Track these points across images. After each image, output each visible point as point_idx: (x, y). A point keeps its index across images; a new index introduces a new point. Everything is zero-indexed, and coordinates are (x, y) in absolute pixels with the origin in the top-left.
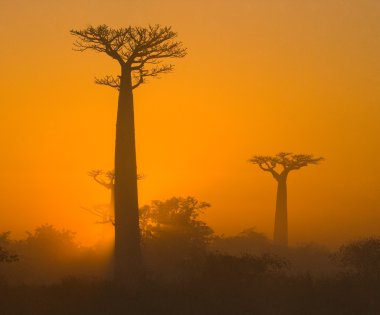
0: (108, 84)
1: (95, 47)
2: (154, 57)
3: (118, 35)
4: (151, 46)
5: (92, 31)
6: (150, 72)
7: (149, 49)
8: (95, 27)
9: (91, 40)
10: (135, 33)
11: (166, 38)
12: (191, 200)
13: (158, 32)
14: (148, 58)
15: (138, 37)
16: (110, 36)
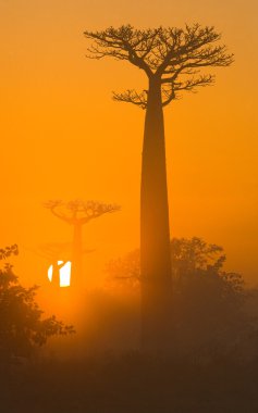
0: (130, 100)
1: (114, 54)
2: (190, 65)
3: (145, 38)
4: (186, 52)
5: (112, 33)
6: (185, 85)
7: (184, 56)
8: (117, 28)
9: (110, 44)
10: (168, 35)
11: (205, 42)
12: (197, 242)
13: (197, 33)
14: (183, 67)
15: (170, 40)
16: (134, 40)
